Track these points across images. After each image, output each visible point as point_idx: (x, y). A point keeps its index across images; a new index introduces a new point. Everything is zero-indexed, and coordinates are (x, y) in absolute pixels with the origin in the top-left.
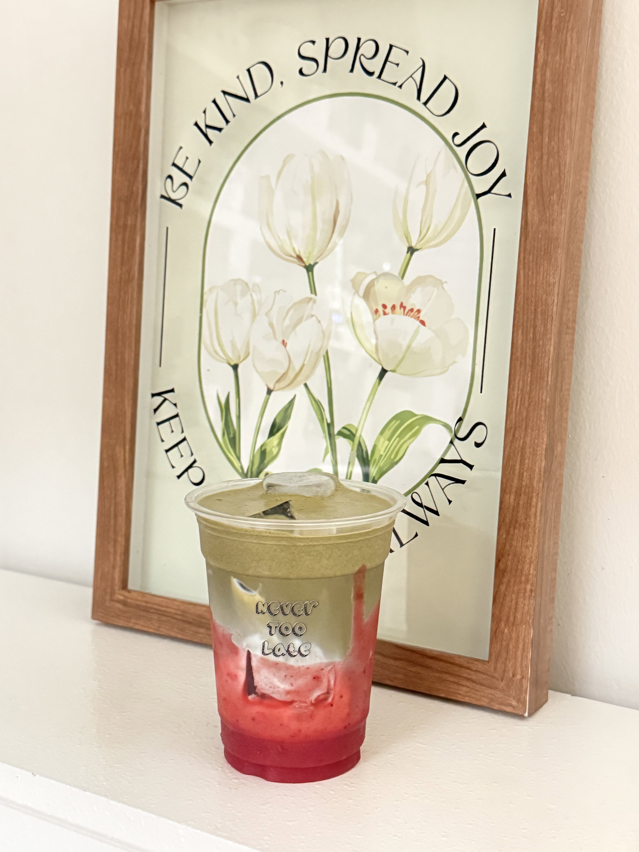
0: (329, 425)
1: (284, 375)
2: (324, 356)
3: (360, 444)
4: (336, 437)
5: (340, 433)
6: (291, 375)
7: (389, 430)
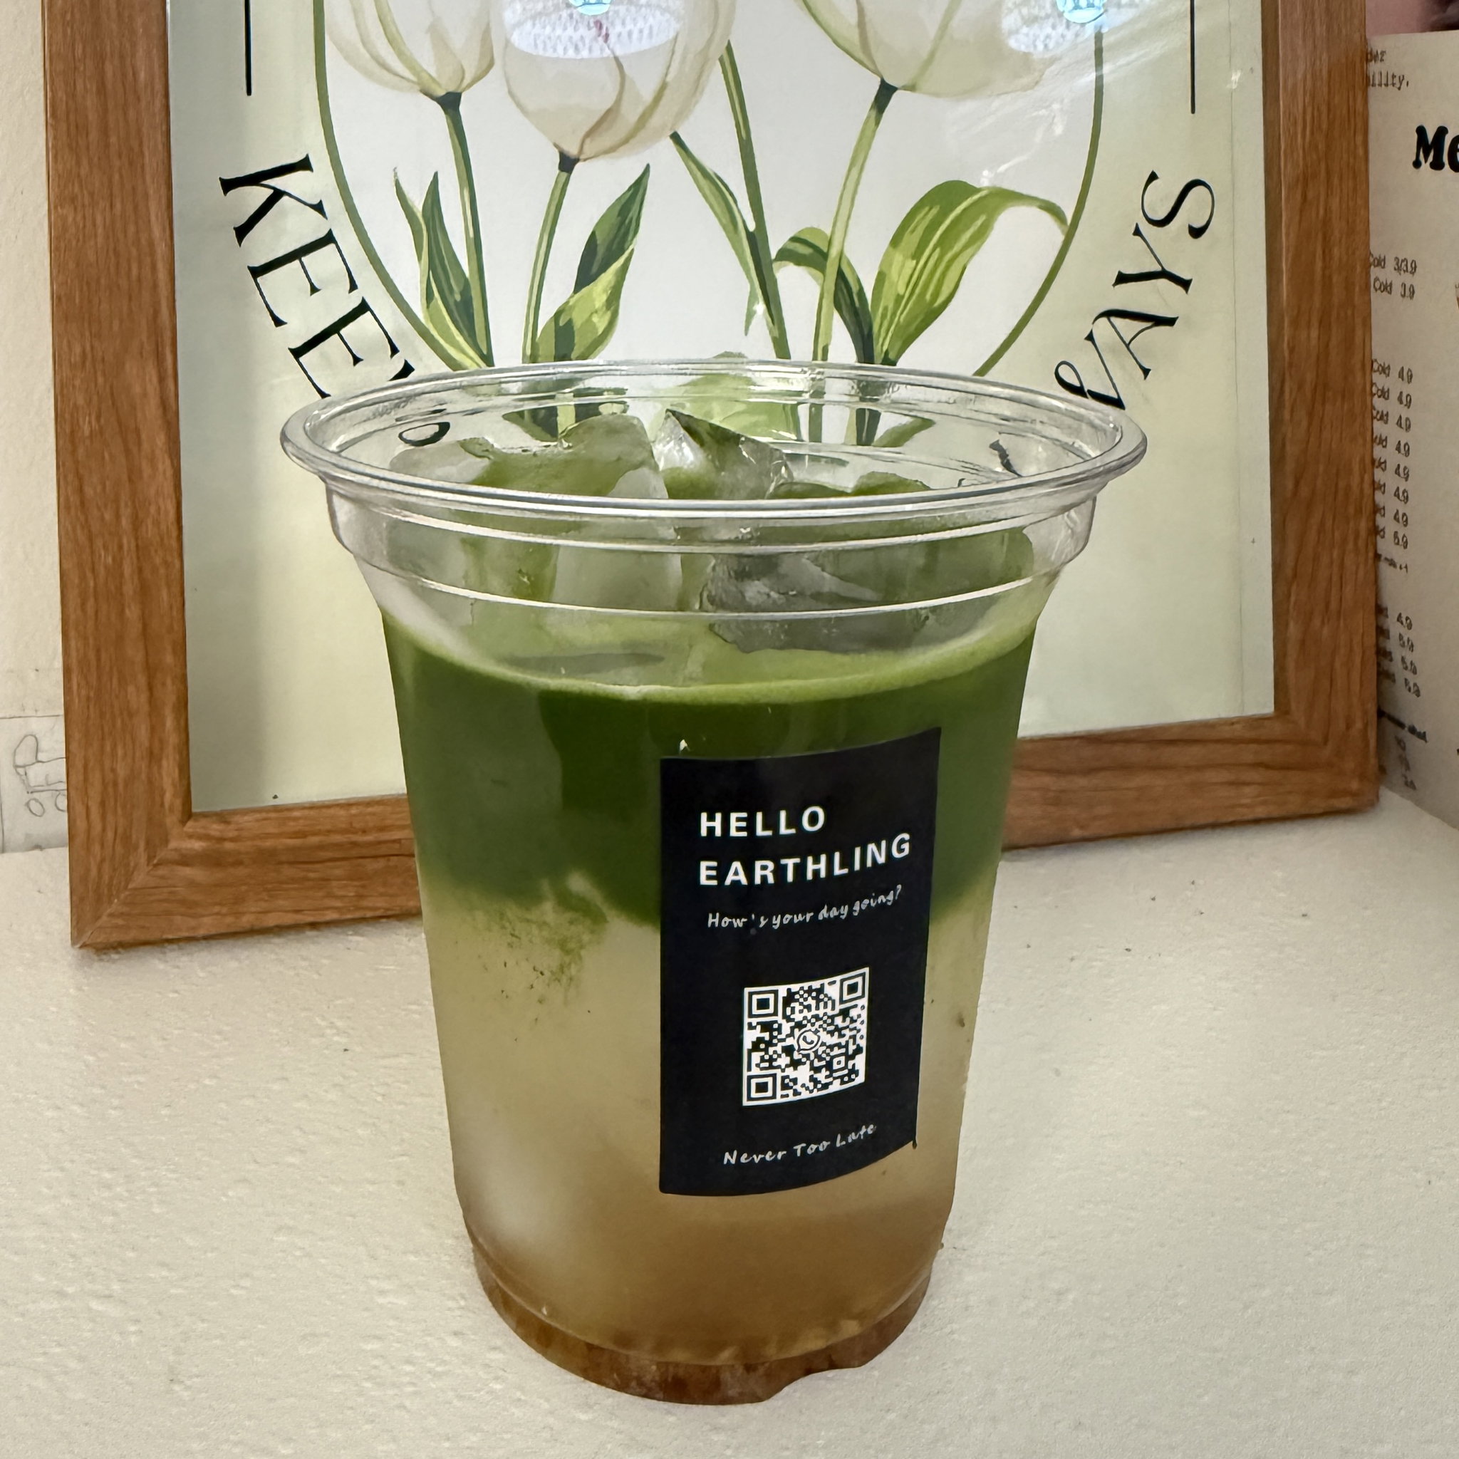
0: (750, 236)
1: (609, 115)
2: (721, 60)
3: (841, 275)
4: (775, 265)
5: (785, 255)
6: (630, 114)
7: (913, 231)
